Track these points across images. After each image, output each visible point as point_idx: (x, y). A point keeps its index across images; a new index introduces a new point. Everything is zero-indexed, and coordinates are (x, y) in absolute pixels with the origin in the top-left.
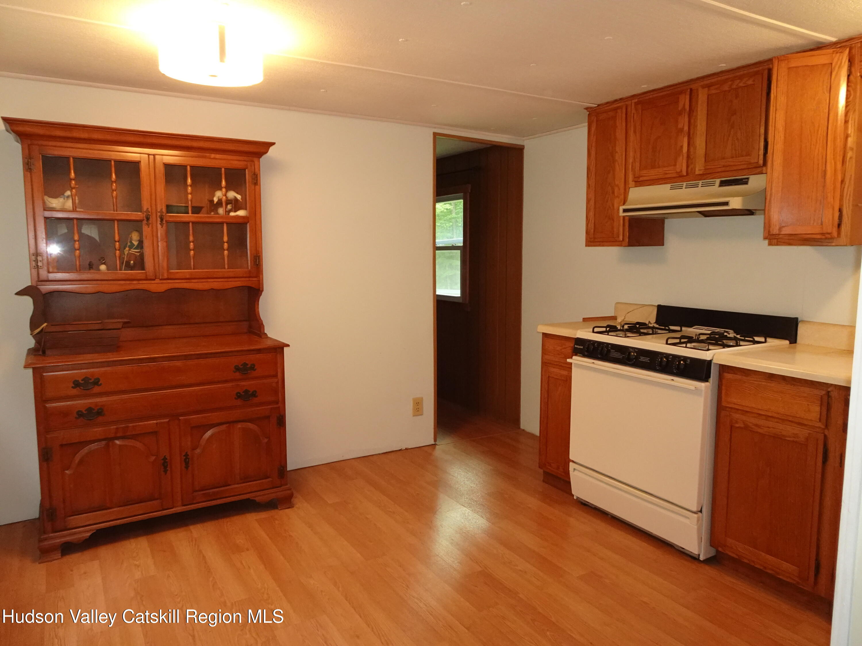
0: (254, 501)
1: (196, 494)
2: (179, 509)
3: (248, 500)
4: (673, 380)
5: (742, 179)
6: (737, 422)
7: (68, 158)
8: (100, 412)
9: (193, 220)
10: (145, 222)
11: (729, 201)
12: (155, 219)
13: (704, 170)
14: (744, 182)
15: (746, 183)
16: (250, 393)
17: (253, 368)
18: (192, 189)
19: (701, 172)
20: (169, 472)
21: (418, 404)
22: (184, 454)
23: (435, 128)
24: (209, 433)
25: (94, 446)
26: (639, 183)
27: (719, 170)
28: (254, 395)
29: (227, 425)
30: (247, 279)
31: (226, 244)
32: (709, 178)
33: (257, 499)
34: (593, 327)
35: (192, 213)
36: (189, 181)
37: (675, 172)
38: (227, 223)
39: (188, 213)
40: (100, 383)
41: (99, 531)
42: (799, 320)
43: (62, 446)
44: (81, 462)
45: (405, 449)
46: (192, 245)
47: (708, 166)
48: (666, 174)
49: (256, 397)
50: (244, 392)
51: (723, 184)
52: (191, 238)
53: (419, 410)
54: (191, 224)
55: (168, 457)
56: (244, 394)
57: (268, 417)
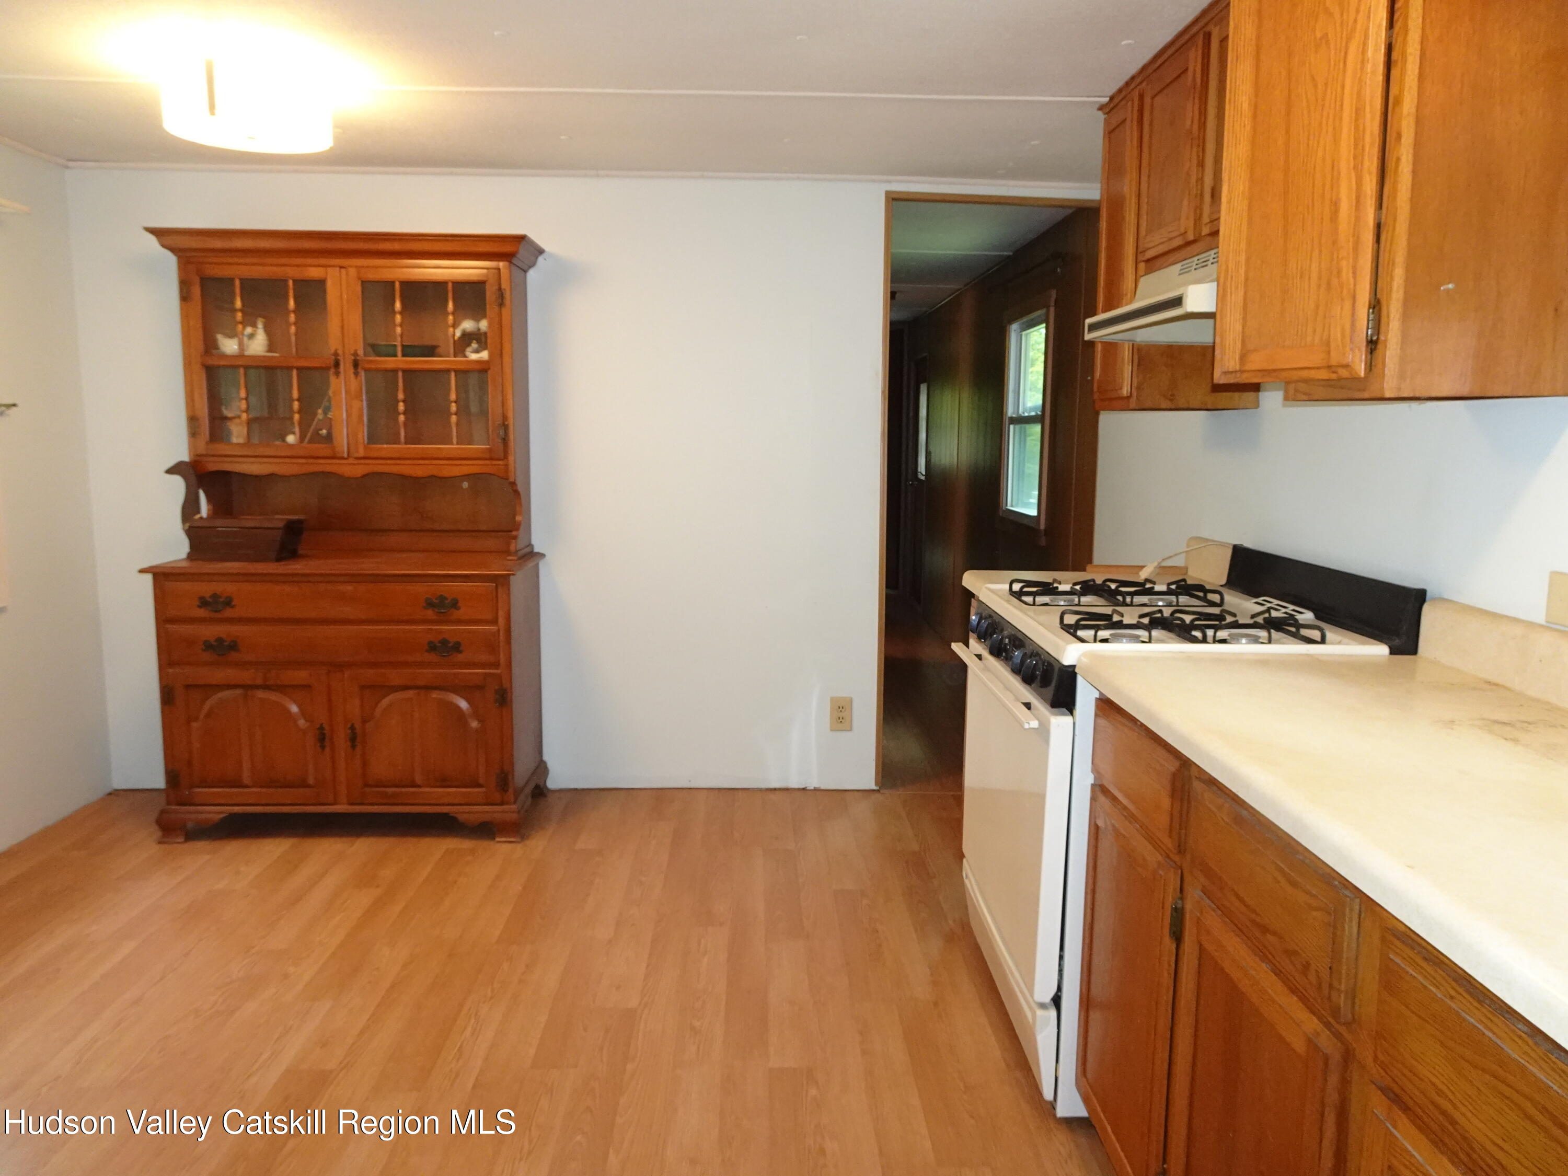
0: (454, 819)
1: (367, 789)
2: (341, 808)
3: (446, 816)
7: (231, 280)
8: (234, 646)
9: (402, 366)
10: (332, 371)
11: (1183, 294)
12: (346, 366)
16: (450, 645)
17: (455, 604)
18: (403, 318)
20: (327, 750)
21: (841, 708)
22: (349, 726)
23: (890, 182)
24: (386, 701)
25: (227, 694)
26: (1149, 264)
28: (457, 648)
29: (416, 691)
30: (488, 462)
31: (453, 404)
33: (461, 818)
34: (1009, 581)
35: (403, 355)
36: (398, 305)
38: (456, 371)
39: (395, 356)
40: (233, 603)
41: (233, 817)
42: (1429, 595)
43: (188, 687)
44: (208, 715)
45: (812, 788)
46: (401, 407)
49: (461, 652)
50: (439, 642)
52: (401, 396)
53: (843, 721)
54: (400, 374)
55: (326, 726)
56: (440, 645)
57: (481, 688)
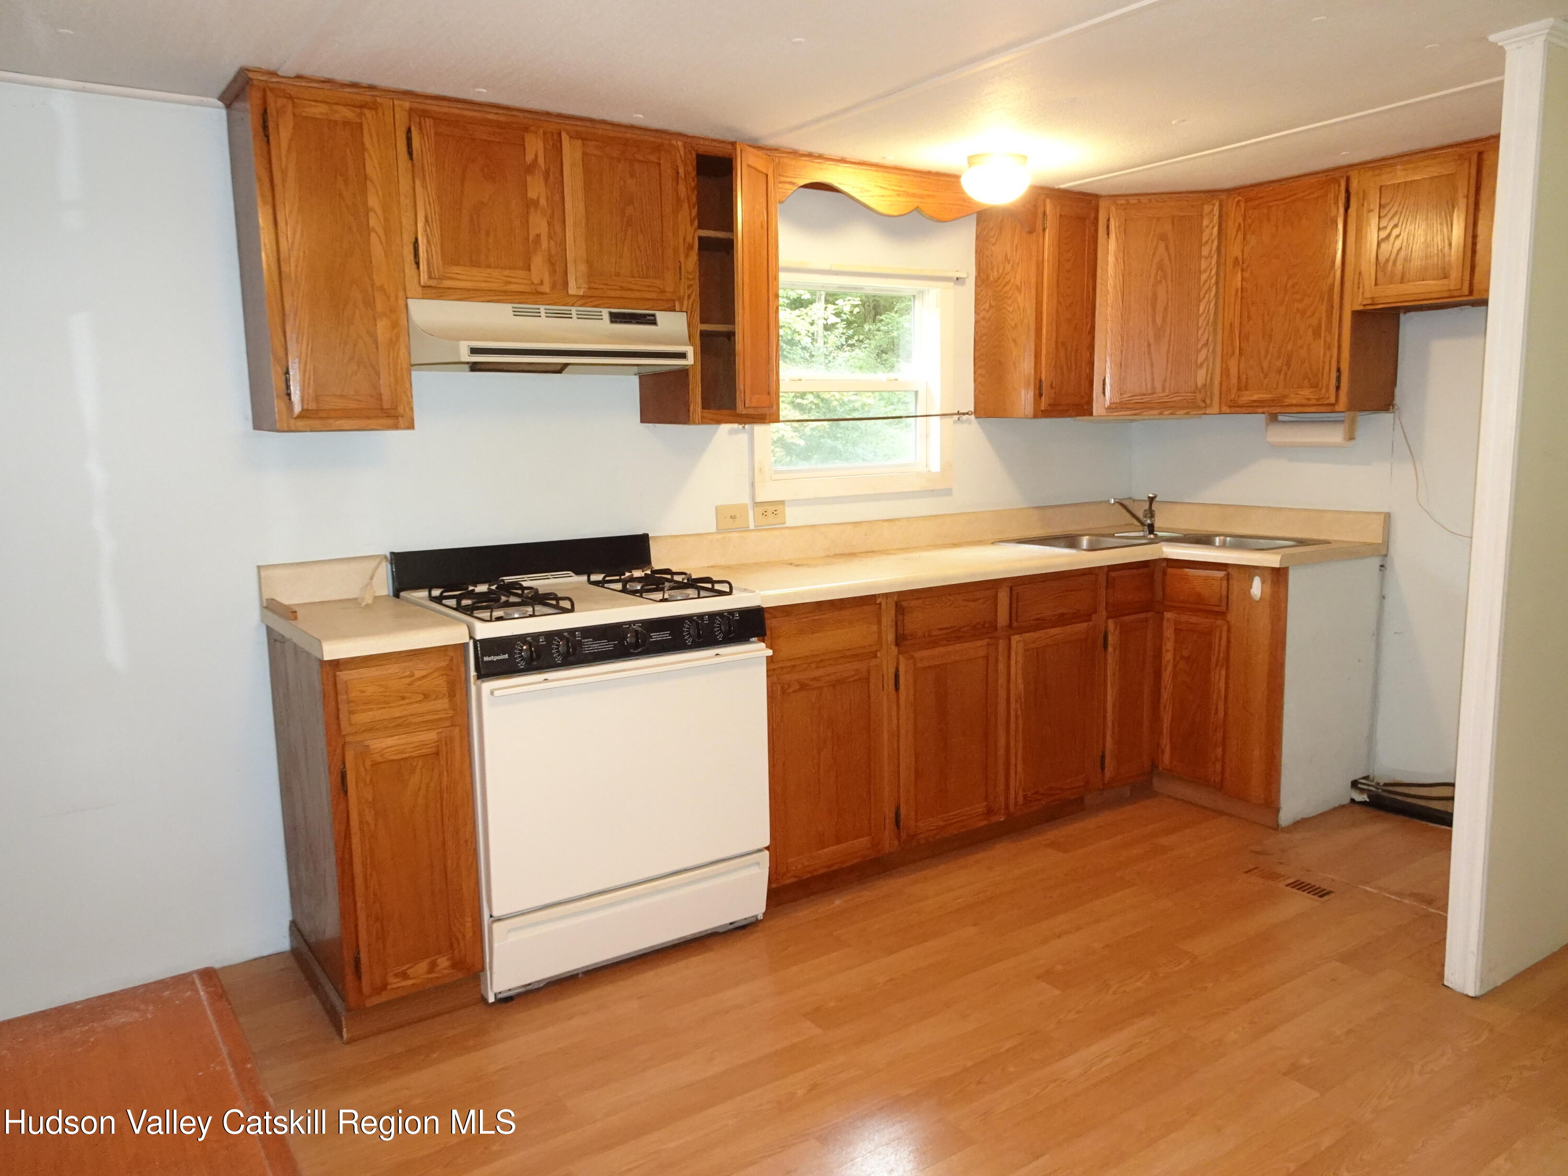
4: (717, 654)
5: (645, 316)
6: (789, 686)
13: (587, 289)
14: (650, 320)
15: (654, 322)
19: (581, 293)
26: (434, 291)
27: (613, 294)
32: (592, 304)
37: (529, 282)
42: (650, 535)
47: (595, 283)
48: (510, 283)
51: (616, 318)
